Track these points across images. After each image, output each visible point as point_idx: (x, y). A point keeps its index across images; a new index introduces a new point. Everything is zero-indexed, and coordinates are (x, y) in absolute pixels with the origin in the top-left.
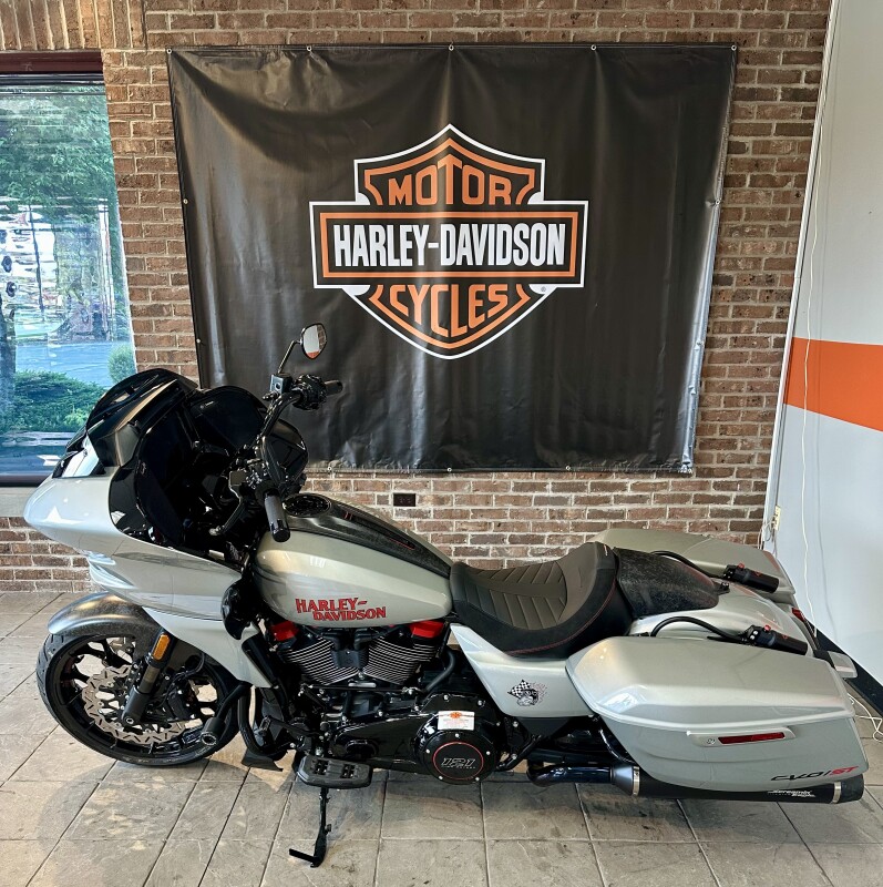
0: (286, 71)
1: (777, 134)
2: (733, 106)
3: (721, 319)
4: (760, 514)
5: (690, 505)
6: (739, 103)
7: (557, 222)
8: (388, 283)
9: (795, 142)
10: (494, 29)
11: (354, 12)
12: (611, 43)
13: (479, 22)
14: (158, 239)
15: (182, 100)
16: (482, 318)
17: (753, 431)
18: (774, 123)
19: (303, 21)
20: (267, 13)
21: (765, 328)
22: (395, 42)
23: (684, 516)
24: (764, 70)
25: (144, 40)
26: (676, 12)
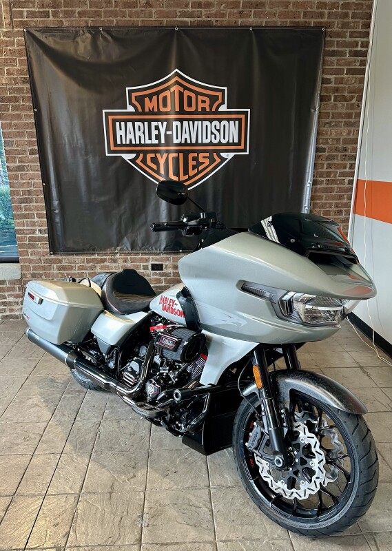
0: (89, 41)
1: (347, 74)
2: (324, 60)
3: (320, 170)
6: (327, 58)
7: (234, 120)
9: (356, 78)
10: (199, 19)
11: (124, 10)
12: (260, 26)
13: (191, 15)
14: (21, 130)
15: (33, 56)
16: (196, 171)
18: (345, 68)
19: (97, 14)
20: (78, 10)
21: (343, 174)
22: (147, 25)
24: (340, 41)
25: (11, 24)
26: (293, 10)
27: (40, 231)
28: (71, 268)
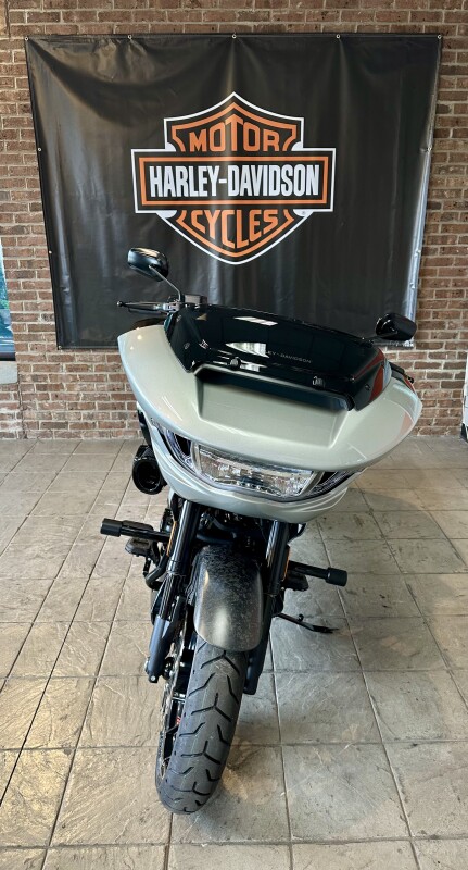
0: (113, 53)
2: (439, 79)
3: (432, 234)
4: (462, 376)
5: (412, 370)
6: (444, 77)
7: (313, 163)
8: (190, 209)
10: (268, 23)
11: (163, 10)
12: (351, 33)
13: (254, 18)
14: (20, 178)
15: (37, 75)
16: (259, 235)
17: (456, 316)
19: (126, 17)
20: (99, 10)
21: (465, 240)
22: (193, 32)
24: (462, 53)
25: (8, 30)
26: (398, 10)
27: (45, 317)
28: (86, 368)
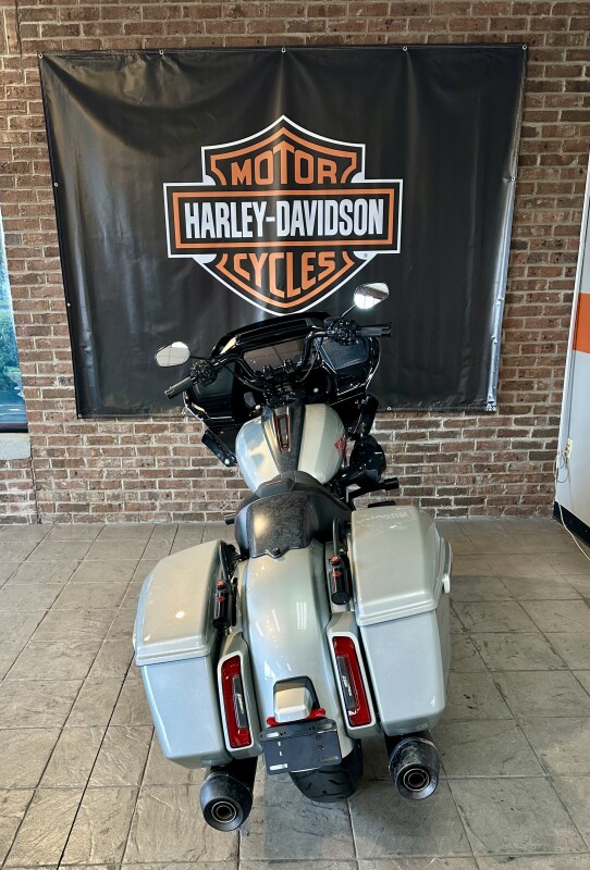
0: (142, 72)
1: (562, 120)
2: (525, 97)
3: (518, 279)
4: (554, 445)
5: (494, 438)
6: (529, 94)
7: (377, 197)
8: (232, 252)
9: (577, 127)
10: (320, 34)
11: (200, 21)
12: (420, 44)
13: (307, 28)
14: (33, 218)
15: (53, 97)
16: (313, 281)
17: (547, 374)
18: (560, 110)
19: (156, 29)
20: (125, 22)
21: (556, 285)
22: (235, 45)
23: (490, 448)
24: (550, 67)
25: (19, 46)
26: (475, 17)
27: (62, 381)
28: (111, 441)
